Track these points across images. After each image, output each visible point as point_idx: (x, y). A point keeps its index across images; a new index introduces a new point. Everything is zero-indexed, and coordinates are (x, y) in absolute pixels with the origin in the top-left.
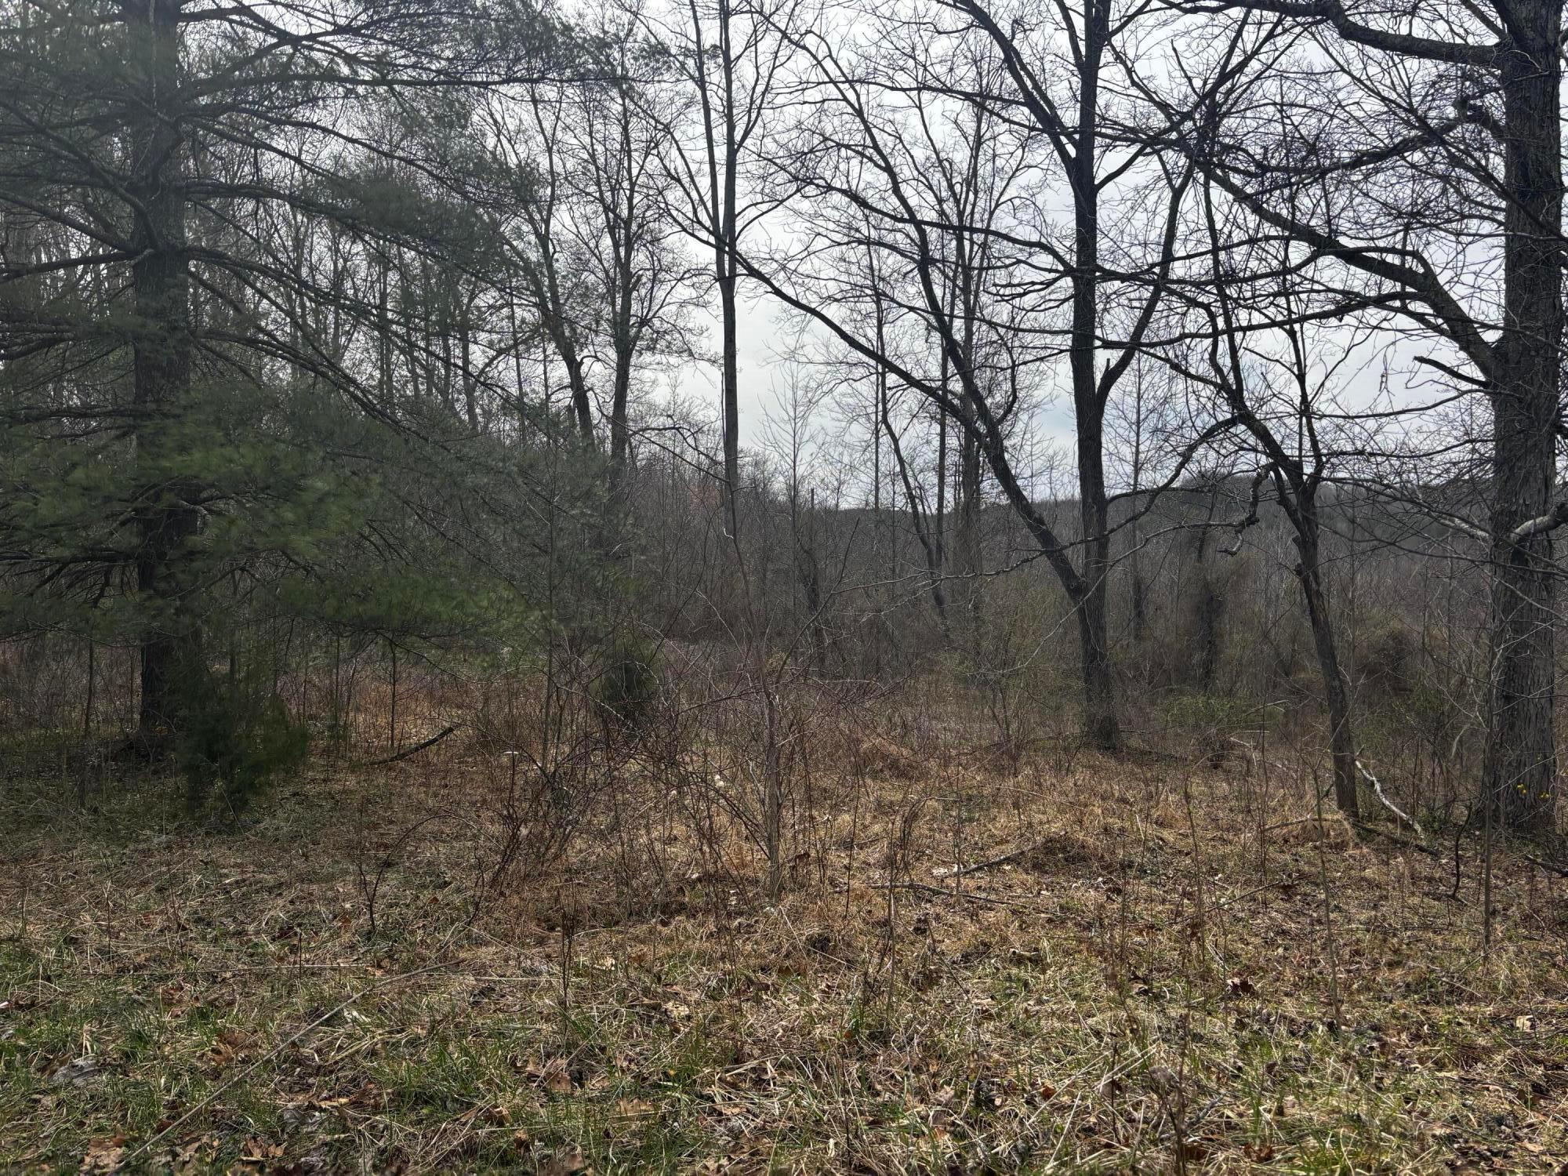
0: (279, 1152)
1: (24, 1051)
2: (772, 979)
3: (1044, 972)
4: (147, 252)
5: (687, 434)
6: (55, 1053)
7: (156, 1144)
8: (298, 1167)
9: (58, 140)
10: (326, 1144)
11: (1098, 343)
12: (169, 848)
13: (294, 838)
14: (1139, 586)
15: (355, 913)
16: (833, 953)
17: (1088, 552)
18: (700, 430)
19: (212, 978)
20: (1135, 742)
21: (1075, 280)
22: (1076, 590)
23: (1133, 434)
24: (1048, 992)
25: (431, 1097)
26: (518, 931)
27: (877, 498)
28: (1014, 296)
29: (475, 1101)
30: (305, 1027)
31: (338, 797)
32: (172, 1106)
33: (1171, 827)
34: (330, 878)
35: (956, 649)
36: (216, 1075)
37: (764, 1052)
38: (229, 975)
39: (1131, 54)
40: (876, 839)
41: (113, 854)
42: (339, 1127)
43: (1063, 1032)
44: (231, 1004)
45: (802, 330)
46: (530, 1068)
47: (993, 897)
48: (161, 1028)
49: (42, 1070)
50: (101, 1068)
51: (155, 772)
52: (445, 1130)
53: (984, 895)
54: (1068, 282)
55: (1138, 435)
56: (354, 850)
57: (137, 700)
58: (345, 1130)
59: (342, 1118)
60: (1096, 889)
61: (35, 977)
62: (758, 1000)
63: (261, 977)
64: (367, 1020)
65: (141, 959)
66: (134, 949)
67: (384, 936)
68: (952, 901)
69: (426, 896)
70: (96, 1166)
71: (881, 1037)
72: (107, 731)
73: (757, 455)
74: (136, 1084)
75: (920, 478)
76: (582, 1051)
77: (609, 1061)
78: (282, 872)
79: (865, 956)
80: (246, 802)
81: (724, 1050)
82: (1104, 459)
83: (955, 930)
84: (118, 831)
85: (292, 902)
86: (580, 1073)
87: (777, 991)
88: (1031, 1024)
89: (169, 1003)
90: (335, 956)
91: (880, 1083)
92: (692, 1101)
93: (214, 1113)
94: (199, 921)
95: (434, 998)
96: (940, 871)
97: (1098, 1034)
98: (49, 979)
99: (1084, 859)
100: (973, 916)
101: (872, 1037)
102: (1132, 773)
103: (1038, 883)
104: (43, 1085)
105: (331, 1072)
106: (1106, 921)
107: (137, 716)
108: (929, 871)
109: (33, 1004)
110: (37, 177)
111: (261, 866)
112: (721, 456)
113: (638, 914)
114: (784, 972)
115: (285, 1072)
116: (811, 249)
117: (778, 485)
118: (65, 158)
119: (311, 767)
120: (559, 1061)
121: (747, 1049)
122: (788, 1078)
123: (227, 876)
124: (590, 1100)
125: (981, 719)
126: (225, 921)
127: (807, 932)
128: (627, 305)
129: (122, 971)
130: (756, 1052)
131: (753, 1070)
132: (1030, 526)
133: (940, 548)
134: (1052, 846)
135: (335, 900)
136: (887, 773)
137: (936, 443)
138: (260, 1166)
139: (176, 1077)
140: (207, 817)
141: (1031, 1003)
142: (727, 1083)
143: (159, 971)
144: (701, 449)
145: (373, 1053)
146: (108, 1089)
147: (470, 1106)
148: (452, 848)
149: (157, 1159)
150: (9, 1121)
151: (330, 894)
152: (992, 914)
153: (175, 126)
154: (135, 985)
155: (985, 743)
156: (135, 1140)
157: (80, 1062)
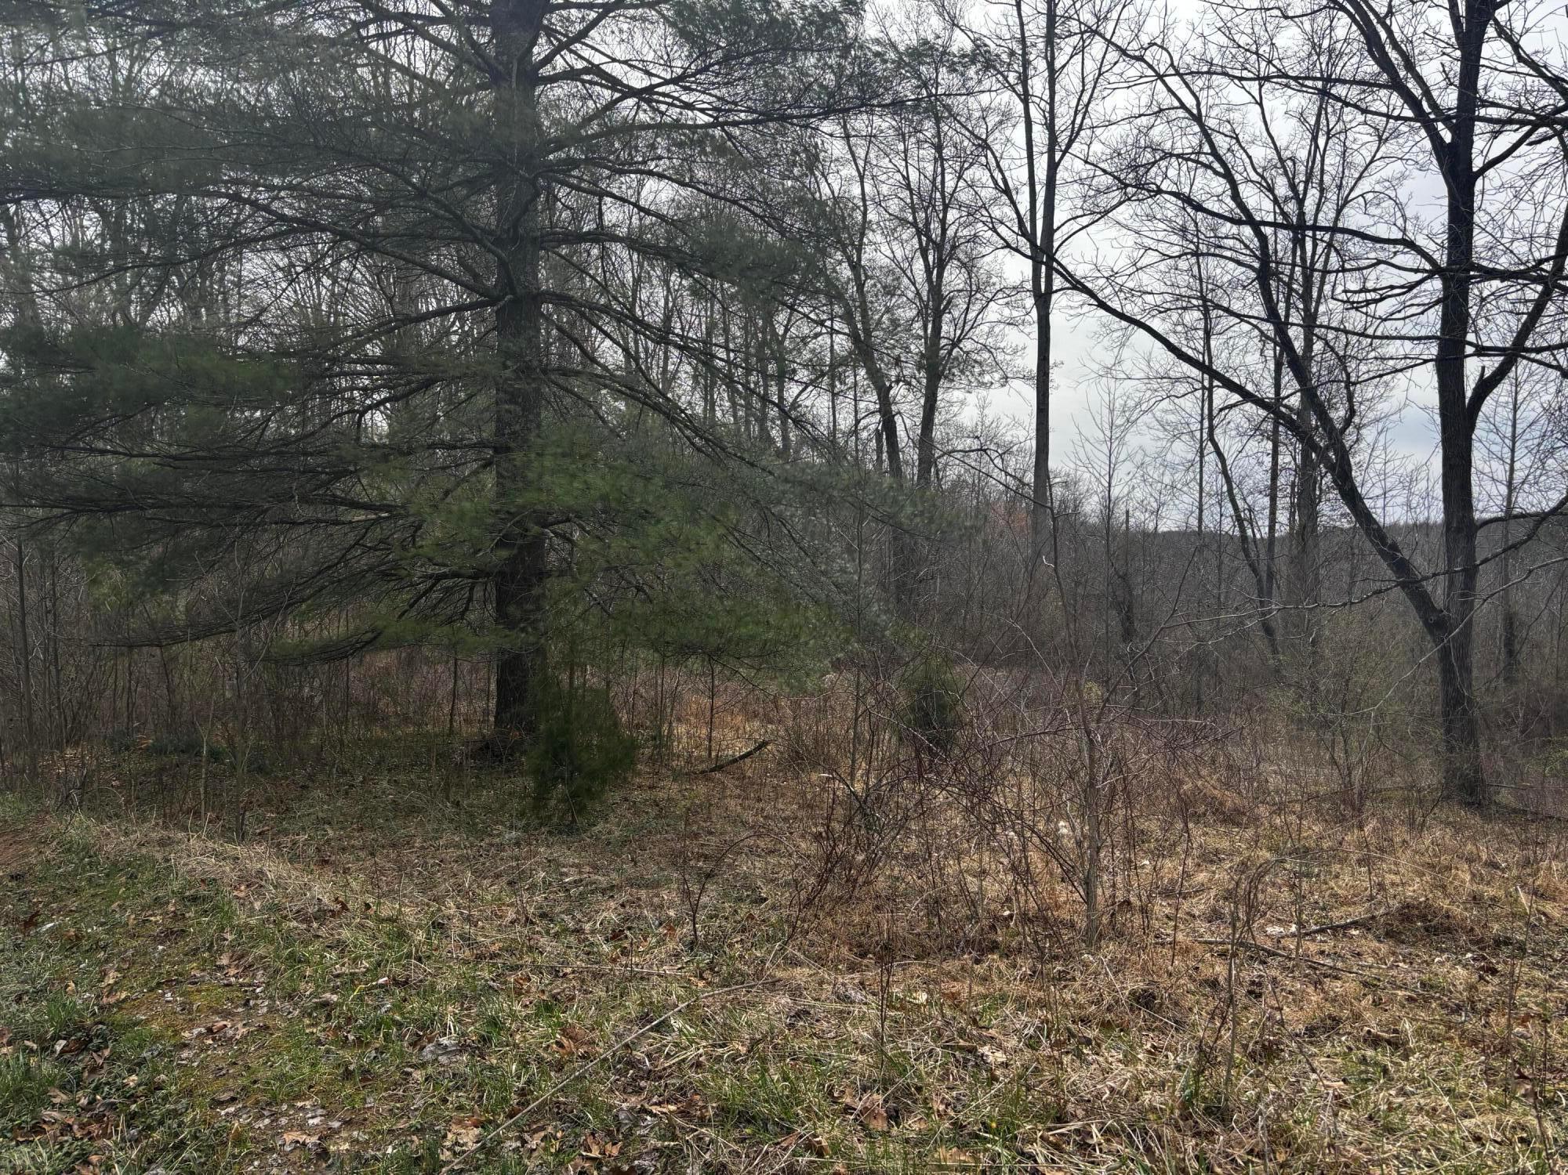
0: (615, 1151)
1: (399, 1025)
2: (1092, 1033)
3: (1406, 1058)
4: (508, 297)
5: (994, 455)
6: (425, 1030)
7: (508, 1128)
8: (632, 1168)
9: (437, 201)
10: (656, 1149)
11: (1469, 350)
12: (518, 844)
13: (625, 842)
14: (1510, 620)
15: (679, 922)
16: (1159, 1010)
17: (1451, 583)
18: (1008, 451)
19: (555, 973)
20: (1505, 797)
21: (1445, 281)
22: (1436, 623)
23: (1506, 450)
24: (1413, 1081)
25: (753, 1117)
26: (831, 955)
27: (1200, 520)
28: (1368, 303)
29: (795, 1127)
30: (637, 1031)
31: (662, 804)
32: (522, 1093)
33: (1554, 900)
34: (655, 885)
35: (1289, 685)
36: (559, 1067)
37: (1089, 1113)
38: (569, 970)
39: (1518, 28)
40: (1201, 890)
41: (472, 846)
42: (668, 1134)
43: (1435, 1133)
44: (572, 999)
45: (1123, 345)
46: (847, 1100)
47: (1340, 965)
48: (513, 1015)
49: (413, 1044)
50: (462, 1048)
51: (507, 771)
52: (767, 1153)
53: (1329, 962)
54: (1436, 284)
55: (1513, 451)
56: (678, 860)
57: (493, 704)
58: (674, 1138)
59: (671, 1126)
60: (1464, 966)
61: (409, 956)
62: (1079, 1055)
63: (596, 976)
64: (692, 1031)
65: (495, 948)
66: (490, 939)
67: (706, 948)
68: (1291, 964)
69: (744, 909)
70: (457, 1143)
71: (1220, 1113)
72: (467, 731)
73: (1068, 475)
74: (491, 1068)
75: (1249, 499)
76: (898, 1089)
77: (925, 1101)
78: (614, 875)
79: (1194, 1017)
80: (585, 807)
81: (1046, 1106)
82: (1474, 478)
83: (1298, 1000)
84: (475, 824)
85: (623, 906)
86: (897, 1112)
87: (1099, 1045)
88: (1394, 1118)
89: (519, 993)
90: (662, 963)
91: (1220, 1166)
92: (1014, 1158)
93: (558, 1104)
94: (543, 916)
95: (751, 1015)
96: (1274, 930)
97: (1478, 1139)
98: (419, 960)
99: (1449, 930)
100: (1317, 983)
101: (1208, 1111)
102: (1502, 833)
103: (1394, 953)
104: (414, 1060)
105: (660, 1078)
106: (1479, 1006)
107: (492, 719)
108: (1262, 928)
109: (406, 982)
110: (419, 236)
111: (596, 868)
112: (1030, 478)
113: (949, 947)
114: (1106, 1026)
115: (618, 1072)
116: (1139, 265)
117: (1091, 507)
118: (442, 217)
119: (639, 774)
120: (875, 1096)
121: (1070, 1108)
122: (1116, 1146)
123: (566, 875)
124: (907, 1141)
125: (1319, 764)
126: (566, 918)
127: (1130, 986)
128: (937, 329)
129: (480, 957)
130: (1080, 1113)
131: (1077, 1132)
132: (1381, 553)
133: (1271, 576)
134: (1408, 913)
135: (661, 906)
136: (1211, 819)
137: (1268, 461)
138: (598, 1163)
139: (525, 1064)
140: (550, 818)
141: (1393, 1092)
142: (1050, 1143)
143: (512, 961)
144: (1009, 470)
145: (698, 1065)
146: (468, 1070)
147: (790, 1131)
148: (767, 863)
149: (508, 1143)
150: (386, 1090)
151: (656, 900)
152: (1339, 983)
153: (533, 182)
154: (491, 972)
155: (1322, 790)
156: (490, 1122)
157: (444, 1041)
